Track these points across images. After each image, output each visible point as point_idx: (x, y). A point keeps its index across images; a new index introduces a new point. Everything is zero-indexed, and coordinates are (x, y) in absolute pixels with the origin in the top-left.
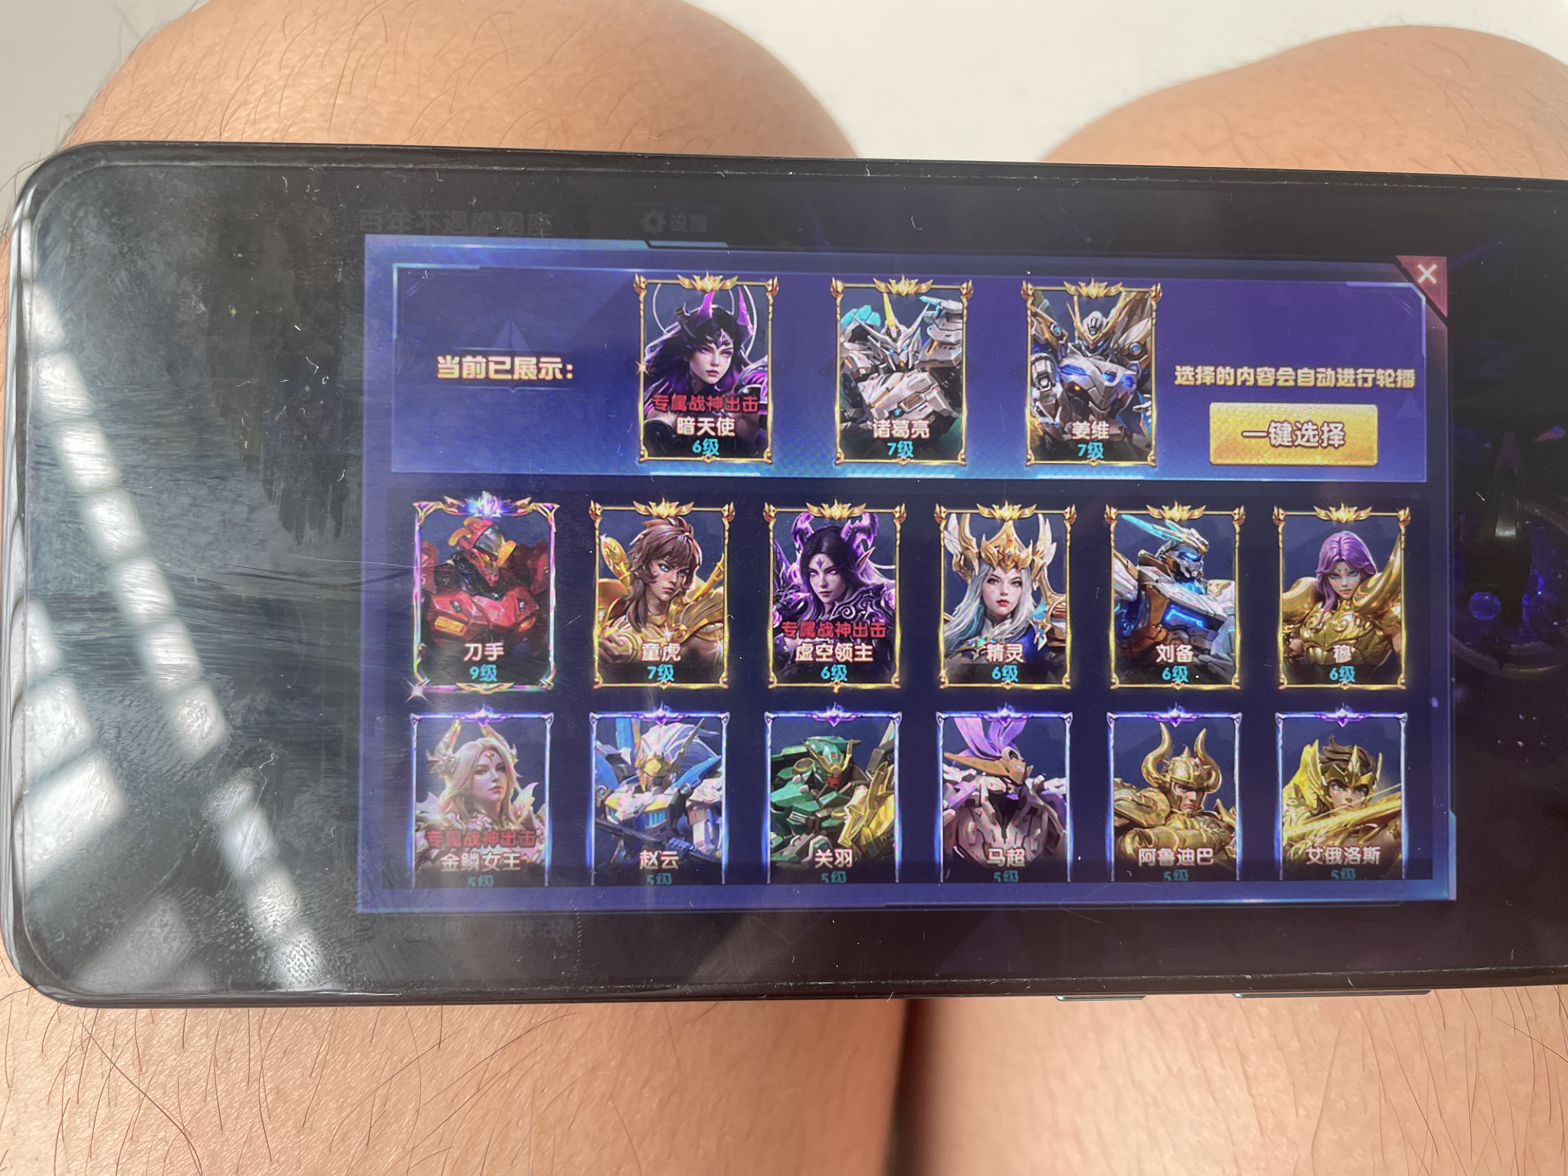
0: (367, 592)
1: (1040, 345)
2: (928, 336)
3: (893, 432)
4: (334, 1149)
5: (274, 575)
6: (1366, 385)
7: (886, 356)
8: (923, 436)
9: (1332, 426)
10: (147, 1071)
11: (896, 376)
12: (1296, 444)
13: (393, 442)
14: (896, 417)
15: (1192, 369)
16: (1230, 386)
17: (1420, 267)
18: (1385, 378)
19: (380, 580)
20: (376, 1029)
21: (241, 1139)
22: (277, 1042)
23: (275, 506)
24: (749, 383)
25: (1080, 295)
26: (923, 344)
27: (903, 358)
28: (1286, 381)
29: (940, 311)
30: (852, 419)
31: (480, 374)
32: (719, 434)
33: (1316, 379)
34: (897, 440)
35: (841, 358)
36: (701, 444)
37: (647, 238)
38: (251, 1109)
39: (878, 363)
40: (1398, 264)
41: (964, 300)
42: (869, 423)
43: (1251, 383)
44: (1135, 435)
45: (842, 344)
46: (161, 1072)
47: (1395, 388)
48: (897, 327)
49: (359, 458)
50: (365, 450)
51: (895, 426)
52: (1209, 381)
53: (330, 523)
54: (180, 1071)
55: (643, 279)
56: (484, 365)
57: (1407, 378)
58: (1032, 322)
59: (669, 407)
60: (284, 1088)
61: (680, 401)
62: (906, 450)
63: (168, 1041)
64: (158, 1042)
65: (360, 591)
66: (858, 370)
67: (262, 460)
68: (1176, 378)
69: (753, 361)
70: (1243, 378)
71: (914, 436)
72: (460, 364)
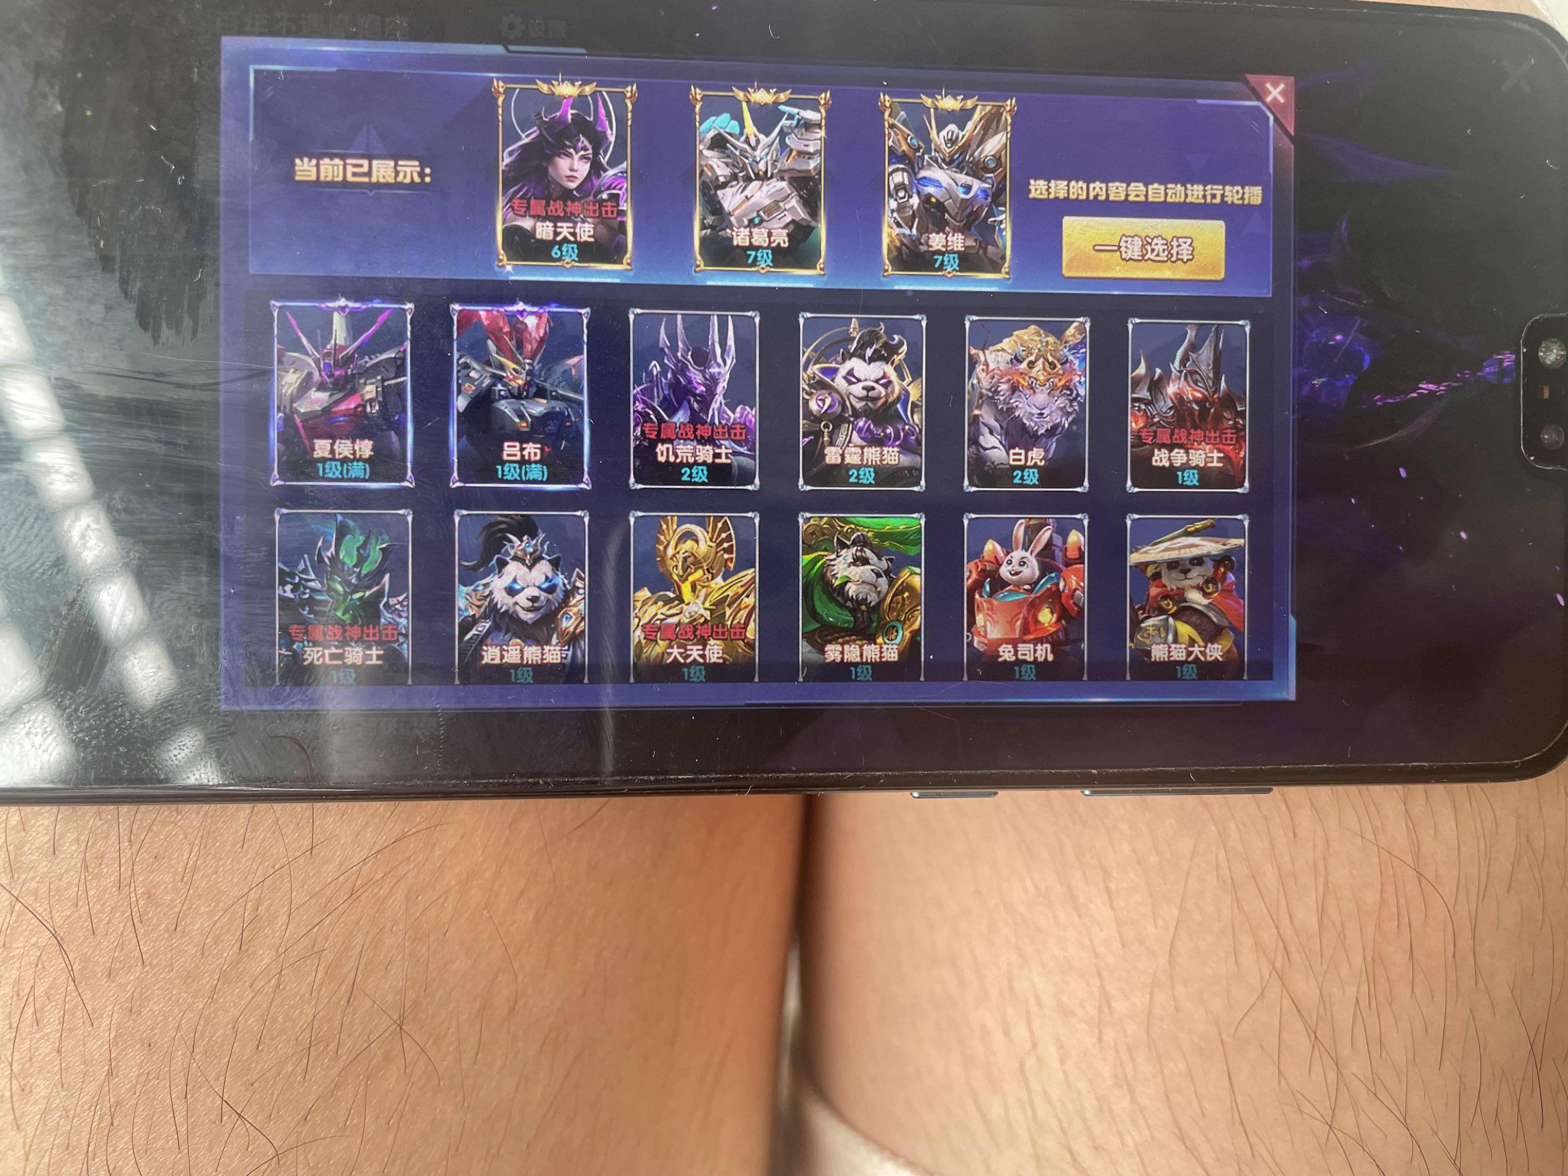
0: (226, 392)
1: (896, 156)
2: (787, 146)
3: (753, 240)
4: (206, 953)
5: (131, 374)
6: (1214, 201)
7: (744, 164)
8: (782, 245)
9: (1181, 240)
10: (19, 878)
11: (755, 184)
12: (1146, 258)
13: (250, 243)
14: (755, 226)
15: (1046, 183)
16: (1082, 201)
17: (1268, 86)
18: (1233, 194)
19: (238, 380)
20: (248, 834)
21: (113, 943)
22: (148, 848)
23: (132, 306)
24: (608, 188)
25: (936, 108)
26: (781, 154)
27: (762, 166)
28: (1137, 196)
29: (799, 120)
30: (711, 227)
31: (338, 176)
32: (578, 239)
33: (1166, 194)
34: (756, 248)
35: (700, 166)
36: (560, 249)
37: (505, 42)
38: (124, 913)
39: (737, 171)
40: (1247, 82)
41: (823, 111)
42: (728, 231)
43: (1103, 197)
44: (990, 247)
45: (701, 152)
46: (34, 878)
47: (1243, 204)
48: (756, 136)
49: (216, 259)
50: (222, 249)
51: (754, 235)
52: (1062, 195)
53: (187, 322)
54: (51, 877)
55: (501, 84)
56: (341, 168)
57: (1254, 195)
58: (889, 133)
59: (527, 212)
60: (155, 893)
61: (538, 206)
62: (765, 259)
63: (39, 848)
64: (29, 849)
65: (218, 391)
66: (717, 177)
67: (118, 259)
68: (1030, 191)
69: (612, 167)
70: (1095, 193)
71: (774, 245)
72: (318, 166)
